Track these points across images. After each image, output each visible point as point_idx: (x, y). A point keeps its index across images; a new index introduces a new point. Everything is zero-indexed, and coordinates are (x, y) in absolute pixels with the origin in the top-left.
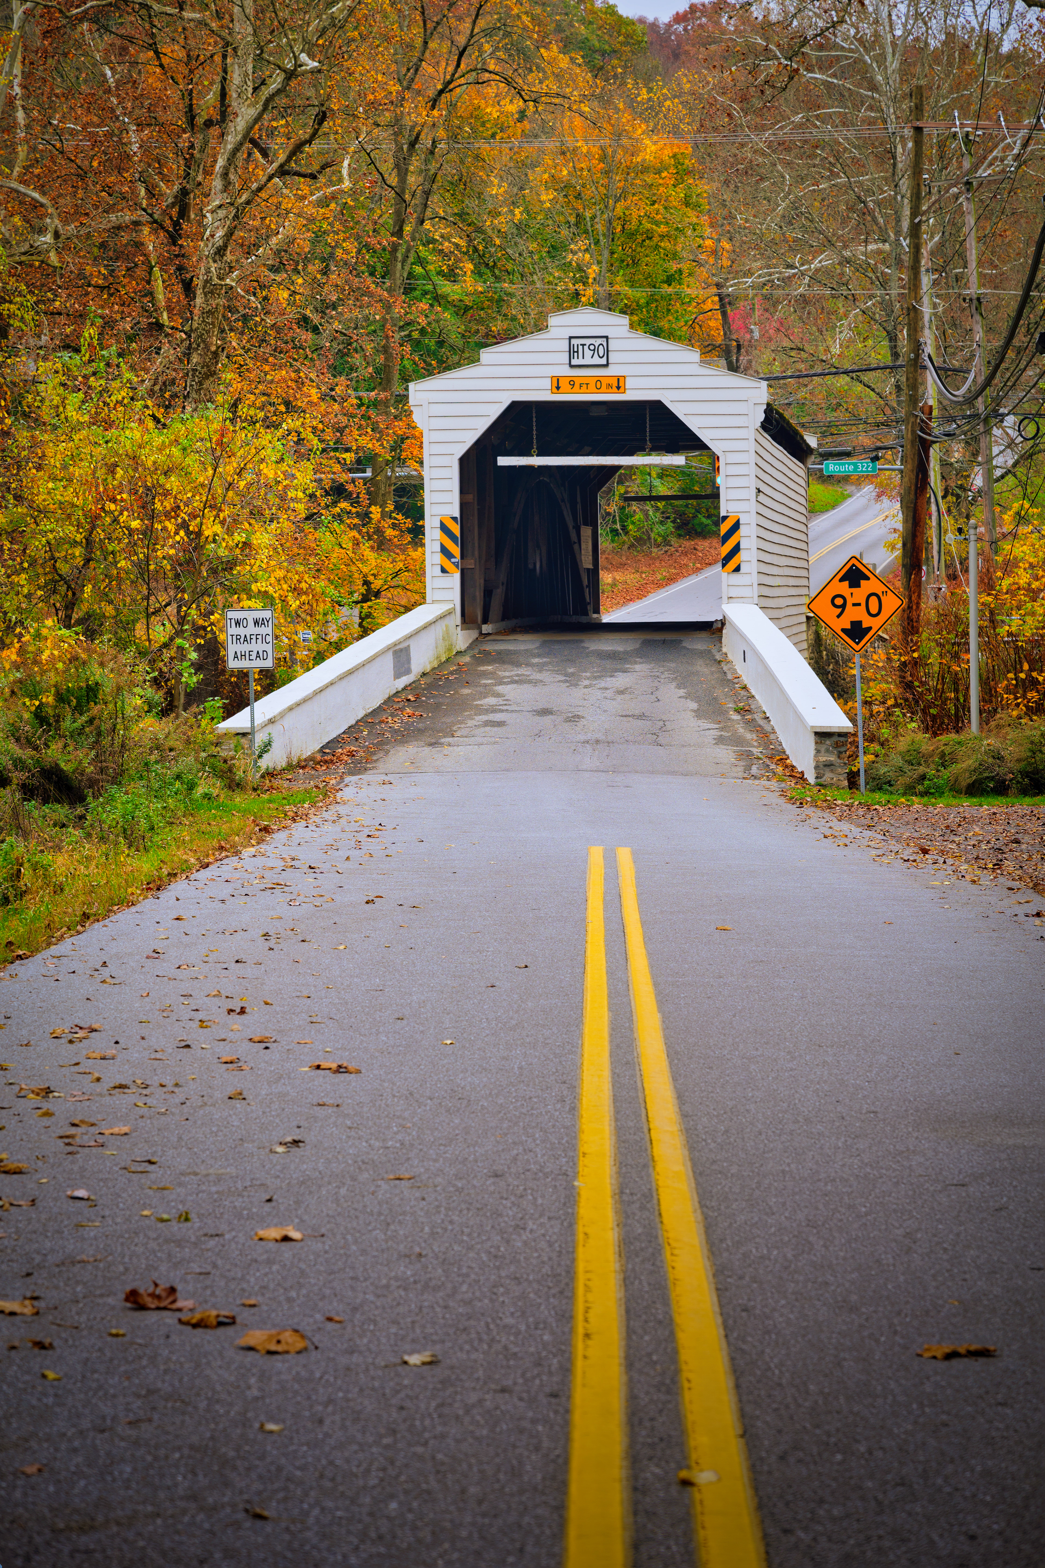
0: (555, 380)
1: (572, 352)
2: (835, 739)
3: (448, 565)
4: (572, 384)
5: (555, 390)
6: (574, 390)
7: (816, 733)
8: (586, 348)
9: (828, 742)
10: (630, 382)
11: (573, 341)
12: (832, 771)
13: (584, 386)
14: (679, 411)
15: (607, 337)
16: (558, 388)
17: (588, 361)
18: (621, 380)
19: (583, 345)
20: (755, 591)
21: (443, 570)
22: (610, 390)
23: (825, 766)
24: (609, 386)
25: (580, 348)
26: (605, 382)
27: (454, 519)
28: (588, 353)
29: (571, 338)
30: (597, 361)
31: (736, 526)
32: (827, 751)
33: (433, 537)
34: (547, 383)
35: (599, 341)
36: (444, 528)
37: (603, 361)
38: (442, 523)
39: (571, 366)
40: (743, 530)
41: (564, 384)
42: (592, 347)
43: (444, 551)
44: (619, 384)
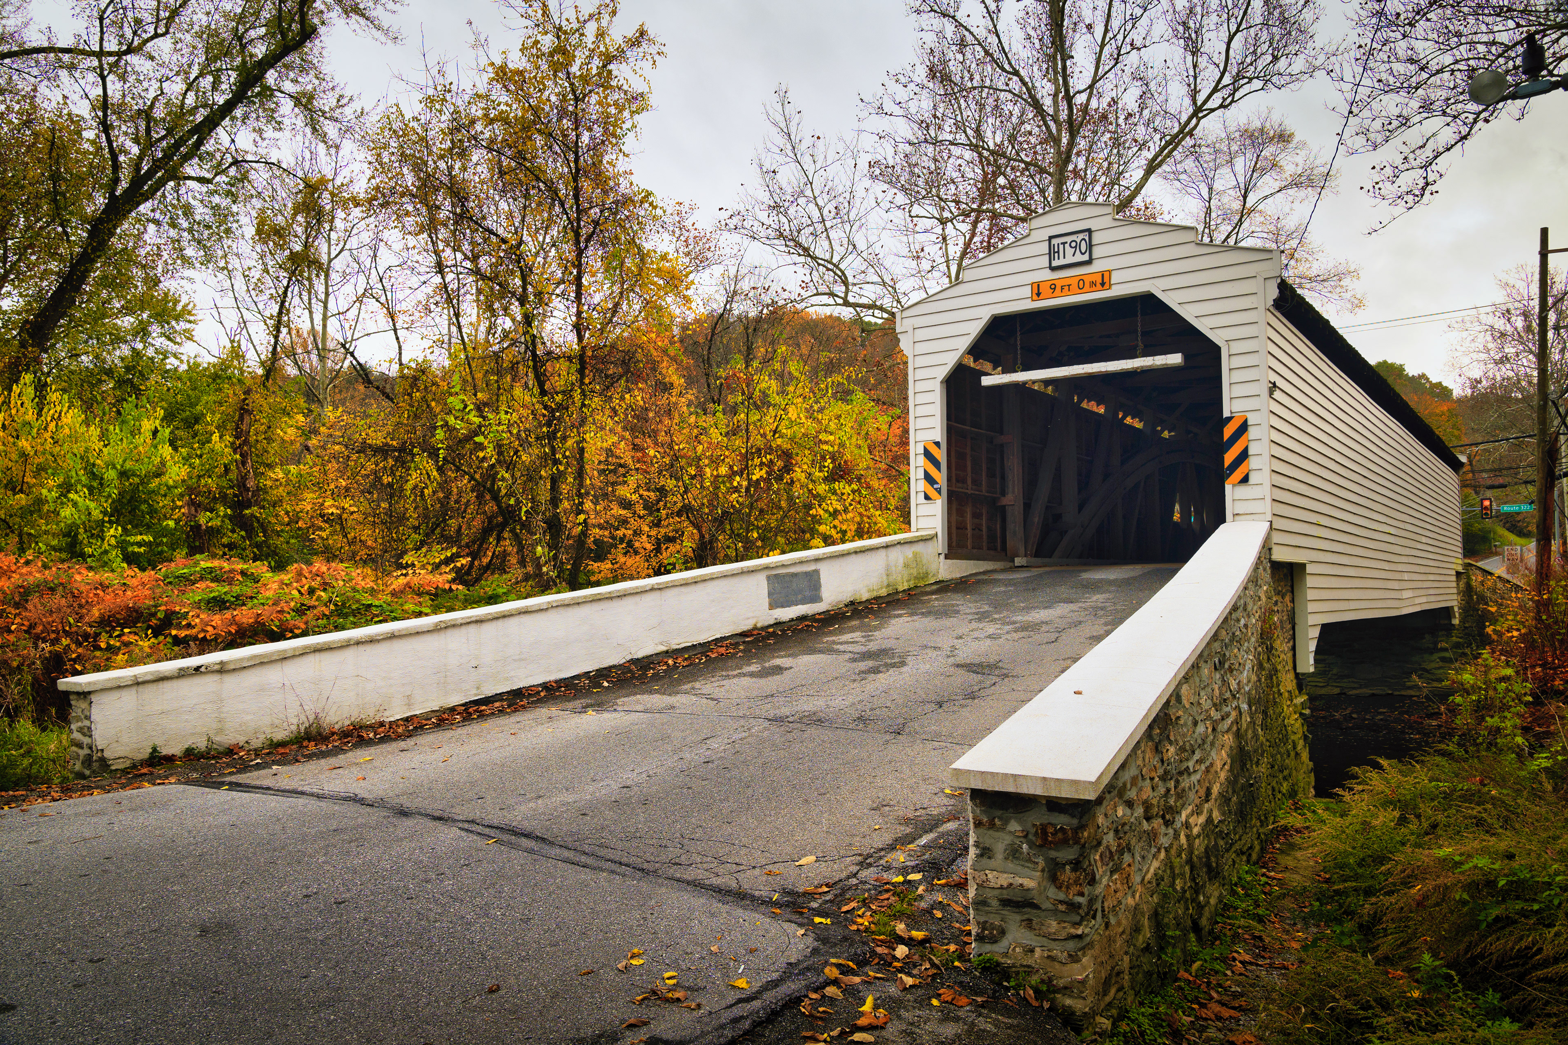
0: (1035, 286)
1: (1052, 253)
2: (1037, 817)
3: (932, 493)
4: (1053, 287)
5: (1035, 297)
6: (1055, 294)
7: (977, 795)
8: (1067, 246)
9: (1014, 826)
10: (1115, 277)
11: (1055, 242)
12: (1029, 924)
13: (1066, 288)
14: (1171, 300)
15: (1089, 231)
16: (1038, 294)
17: (1070, 260)
18: (1106, 275)
19: (1064, 244)
20: (1266, 507)
21: (927, 497)
22: (1094, 288)
23: (1006, 903)
24: (1093, 284)
25: (1061, 247)
26: (1087, 280)
27: (937, 444)
28: (1069, 251)
29: (1051, 238)
30: (1079, 258)
31: (1244, 428)
32: (1013, 853)
33: (917, 465)
34: (1027, 291)
35: (1081, 236)
36: (927, 454)
37: (1086, 257)
38: (925, 448)
39: (1053, 269)
40: (1252, 433)
41: (1045, 289)
42: (1073, 244)
43: (928, 478)
44: (1104, 282)
